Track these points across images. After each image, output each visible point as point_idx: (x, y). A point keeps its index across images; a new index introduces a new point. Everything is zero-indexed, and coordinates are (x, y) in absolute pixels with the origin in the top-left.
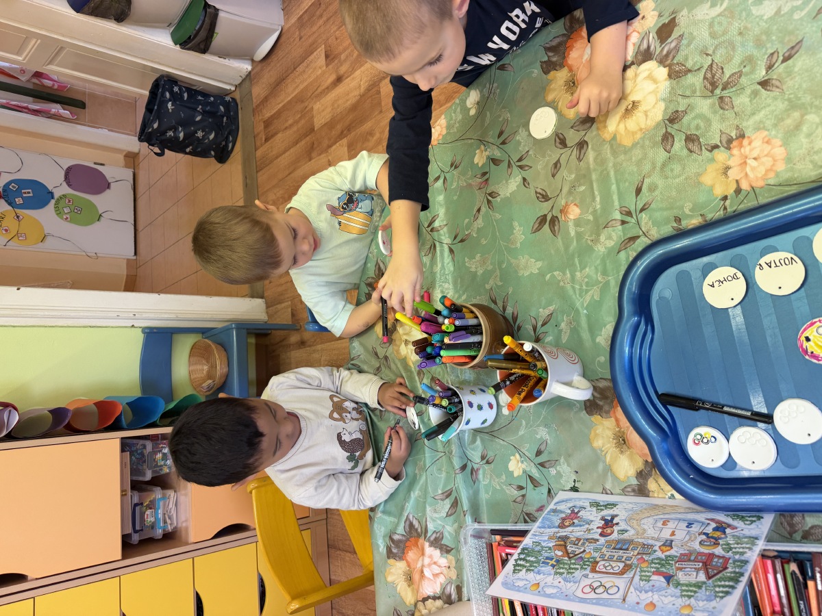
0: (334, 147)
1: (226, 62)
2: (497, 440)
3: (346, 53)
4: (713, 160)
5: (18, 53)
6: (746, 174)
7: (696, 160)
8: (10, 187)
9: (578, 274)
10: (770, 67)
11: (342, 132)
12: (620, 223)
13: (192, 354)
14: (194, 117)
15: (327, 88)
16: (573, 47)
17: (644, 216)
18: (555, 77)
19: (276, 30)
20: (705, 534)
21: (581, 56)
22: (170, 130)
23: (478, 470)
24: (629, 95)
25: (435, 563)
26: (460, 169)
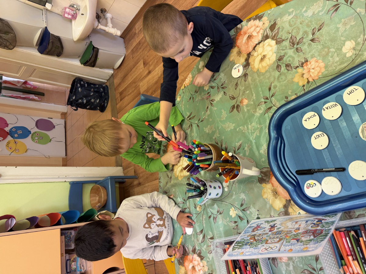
1: (103, 70)
2: (224, 203)
3: (152, 61)
4: (297, 72)
5: (17, 73)
6: (311, 75)
7: (291, 73)
8: (13, 130)
9: (250, 126)
10: (313, 34)
12: (263, 103)
13: (91, 192)
14: (90, 93)
15: (145, 76)
16: (239, 39)
17: (273, 98)
19: (122, 56)
20: (313, 224)
21: (242, 41)
22: (80, 99)
23: (216, 217)
24: (262, 53)
25: (199, 264)
26: (199, 93)
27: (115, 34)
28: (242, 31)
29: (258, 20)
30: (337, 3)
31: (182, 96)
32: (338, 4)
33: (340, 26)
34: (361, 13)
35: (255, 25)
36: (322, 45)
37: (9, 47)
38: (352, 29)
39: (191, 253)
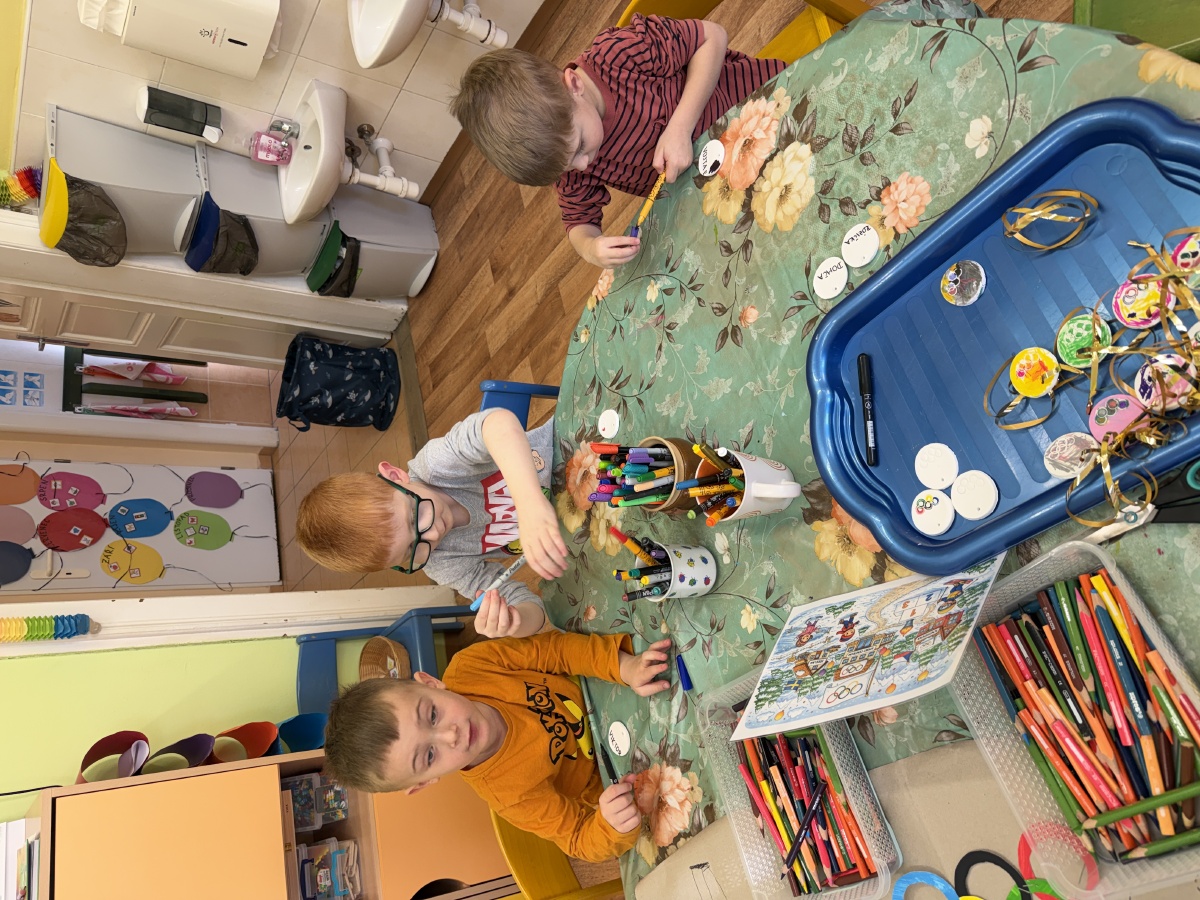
0: (516, 370)
1: (376, 304)
2: (723, 597)
3: (515, 261)
4: (869, 216)
5: (128, 337)
6: (901, 218)
7: (854, 221)
8: (119, 511)
9: (769, 376)
10: (896, 114)
11: (523, 350)
12: (797, 309)
13: (362, 662)
14: (344, 376)
15: (499, 306)
18: (709, 188)
19: (431, 256)
20: (943, 600)
21: (730, 159)
22: (315, 396)
23: (711, 642)
24: (780, 181)
25: (678, 786)
26: (634, 311)
27: (402, 195)
28: (728, 132)
29: (763, 98)
30: (941, 29)
31: (592, 330)
32: (943, 32)
33: (953, 84)
34: (994, 45)
35: (757, 112)
36: (920, 137)
37: (107, 260)
38: (981, 87)
39: (657, 758)
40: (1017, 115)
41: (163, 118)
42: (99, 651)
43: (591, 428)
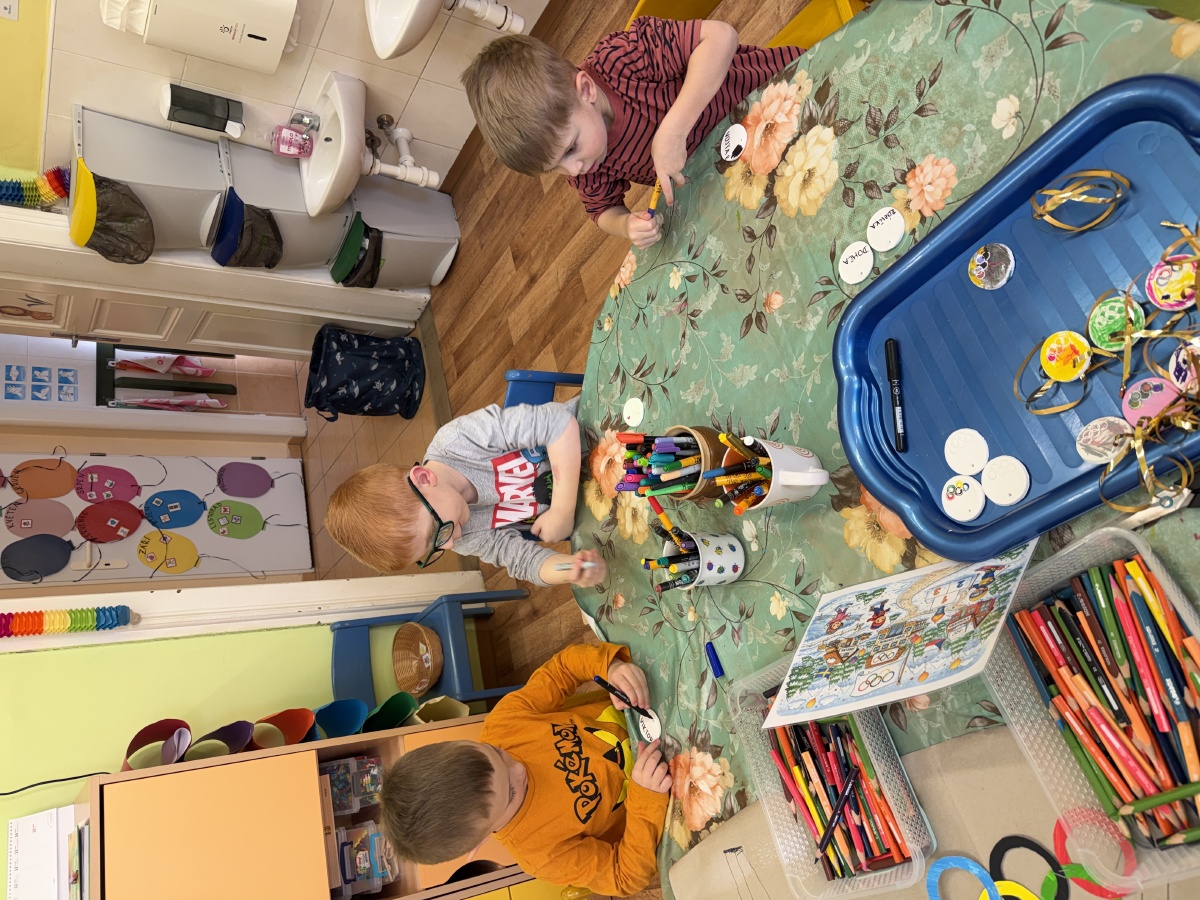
0: (539, 357)
1: (399, 294)
2: (752, 584)
3: (537, 247)
4: (894, 199)
5: (158, 332)
6: (927, 202)
7: (879, 205)
8: (154, 503)
9: (794, 363)
10: (920, 95)
11: (546, 337)
12: (822, 295)
13: (395, 648)
14: (369, 366)
15: (521, 293)
18: (731, 173)
19: (453, 245)
20: (974, 586)
21: (752, 144)
22: (342, 386)
23: (740, 628)
24: (802, 166)
25: (709, 772)
26: (657, 299)
27: (423, 185)
28: (750, 116)
29: (785, 82)
30: (966, 7)
31: (615, 317)
32: (968, 11)
33: (979, 63)
34: (1021, 23)
35: (778, 96)
36: (945, 118)
37: (136, 257)
38: (1008, 67)
39: (687, 744)
40: (1045, 93)
41: (185, 114)
42: (140, 642)
43: (616, 416)
